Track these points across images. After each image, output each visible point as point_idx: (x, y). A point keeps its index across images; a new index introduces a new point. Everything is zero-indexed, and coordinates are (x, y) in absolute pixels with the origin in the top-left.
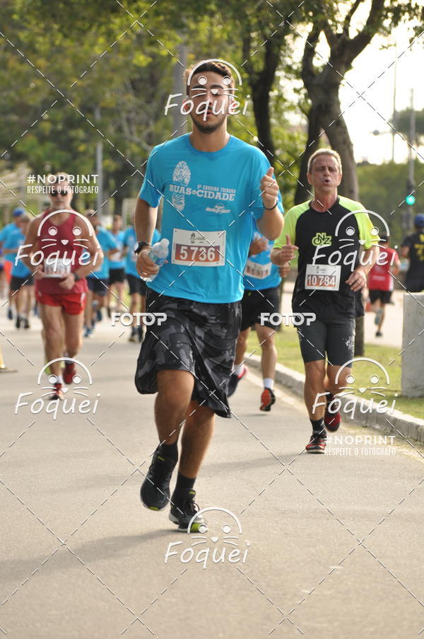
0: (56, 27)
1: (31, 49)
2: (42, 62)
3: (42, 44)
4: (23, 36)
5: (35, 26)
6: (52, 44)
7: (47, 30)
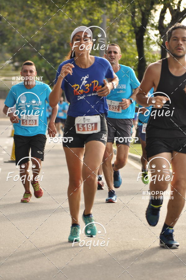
0: (47, 7)
1: (36, 16)
2: (40, 23)
3: (41, 14)
4: (32, 11)
5: (38, 6)
6: (45, 14)
7: (43, 8)
